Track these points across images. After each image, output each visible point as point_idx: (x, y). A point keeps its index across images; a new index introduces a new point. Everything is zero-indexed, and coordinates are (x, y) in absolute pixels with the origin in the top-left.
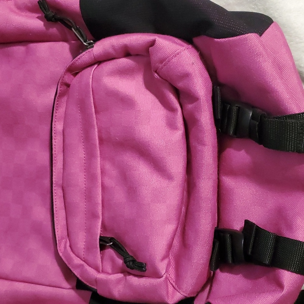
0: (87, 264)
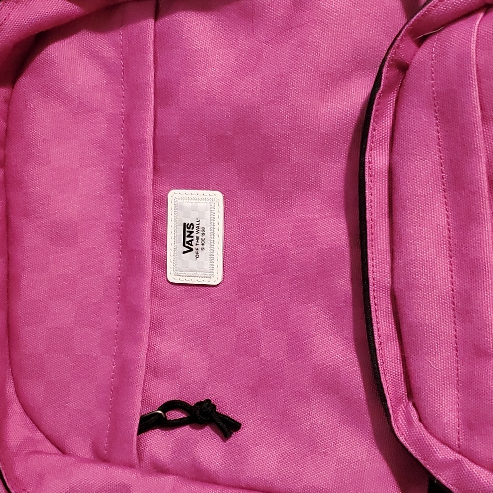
0: (469, 460)
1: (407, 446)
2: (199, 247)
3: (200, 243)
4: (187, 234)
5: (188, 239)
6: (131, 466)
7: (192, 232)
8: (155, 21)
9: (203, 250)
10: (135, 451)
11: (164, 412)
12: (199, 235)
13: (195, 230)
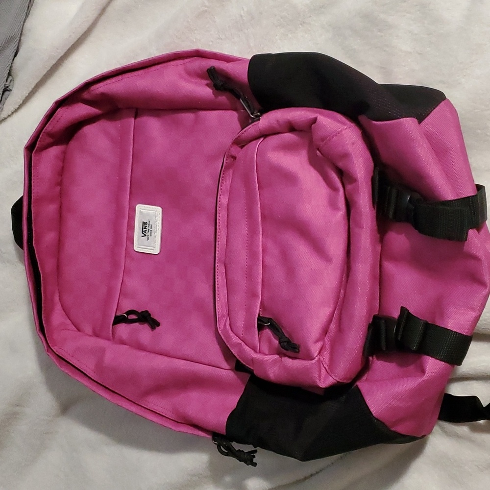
0: (245, 343)
1: (222, 335)
2: (149, 234)
3: (149, 232)
4: (144, 227)
5: (144, 230)
6: (109, 340)
7: (146, 226)
8: (135, 119)
9: (151, 236)
10: (111, 332)
11: (127, 316)
12: (150, 228)
13: (147, 225)
